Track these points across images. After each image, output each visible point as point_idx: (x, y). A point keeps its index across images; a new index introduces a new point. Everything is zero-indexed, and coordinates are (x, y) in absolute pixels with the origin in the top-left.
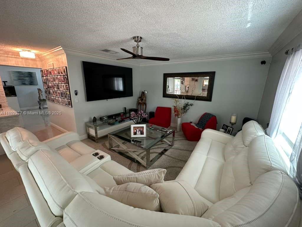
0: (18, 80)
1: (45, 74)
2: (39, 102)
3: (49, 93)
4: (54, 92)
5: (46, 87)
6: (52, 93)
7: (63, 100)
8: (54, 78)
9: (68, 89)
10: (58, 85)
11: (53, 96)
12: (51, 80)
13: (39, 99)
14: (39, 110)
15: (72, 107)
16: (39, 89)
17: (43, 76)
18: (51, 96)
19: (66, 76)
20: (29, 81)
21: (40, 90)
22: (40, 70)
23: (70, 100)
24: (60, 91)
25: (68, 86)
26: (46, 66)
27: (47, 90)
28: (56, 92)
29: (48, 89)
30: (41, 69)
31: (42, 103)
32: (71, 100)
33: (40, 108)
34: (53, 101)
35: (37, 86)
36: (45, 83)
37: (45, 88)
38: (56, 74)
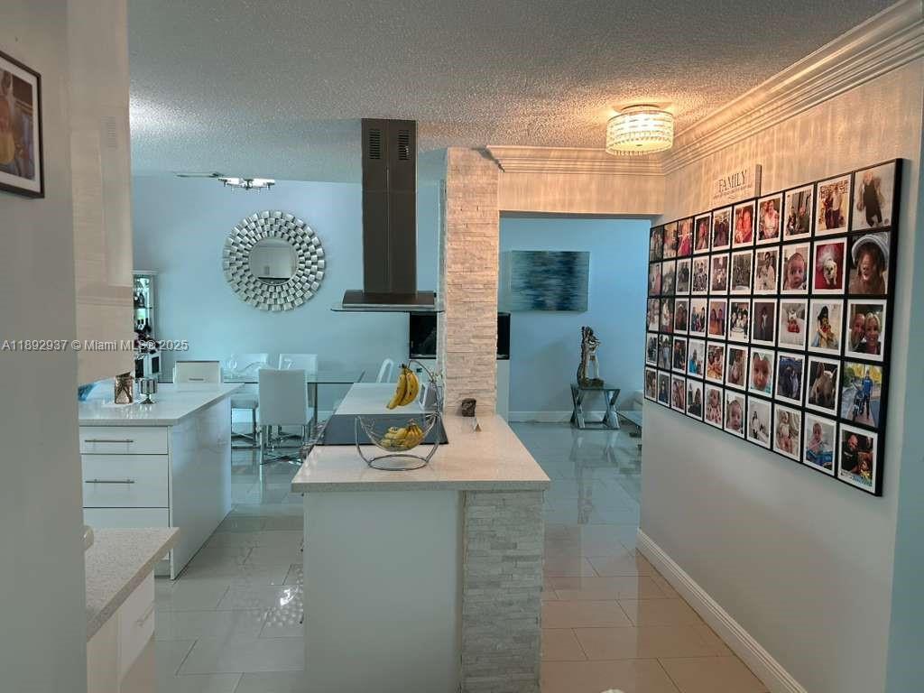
0: (524, 289)
1: (675, 247)
2: (575, 392)
3: (680, 357)
4: (714, 356)
5: (665, 322)
6: (701, 358)
7: (785, 419)
8: (742, 262)
9: (882, 339)
10: (766, 309)
11: (704, 381)
12: (715, 276)
13: (579, 377)
14: (569, 431)
15: (879, 492)
16: (588, 329)
17: (657, 259)
18: (686, 376)
19: (882, 240)
20: (558, 290)
21: (591, 334)
22: (648, 224)
23: (874, 436)
24: (776, 349)
25: (881, 318)
26: (698, 196)
27: (665, 337)
28: (736, 356)
29: (672, 335)
30: (654, 217)
31: (586, 395)
32: (882, 430)
33: (573, 420)
34: (696, 409)
35: (583, 314)
36: (660, 297)
37: (654, 327)
38: (770, 232)
